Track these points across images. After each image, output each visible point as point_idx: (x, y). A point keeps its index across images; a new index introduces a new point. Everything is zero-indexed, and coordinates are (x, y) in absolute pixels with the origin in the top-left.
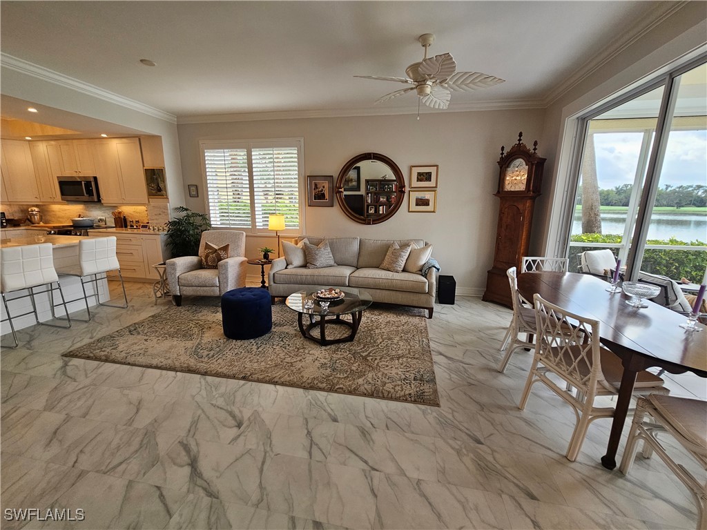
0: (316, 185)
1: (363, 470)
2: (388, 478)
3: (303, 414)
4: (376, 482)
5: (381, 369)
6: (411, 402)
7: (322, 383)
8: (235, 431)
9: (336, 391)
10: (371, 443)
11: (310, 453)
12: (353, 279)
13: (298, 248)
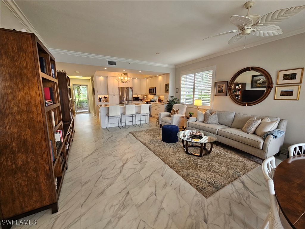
0: (219, 86)
1: (152, 192)
2: (156, 199)
3: (156, 169)
4: (151, 197)
5: (199, 172)
6: (196, 188)
7: (171, 164)
8: (138, 163)
9: (173, 169)
10: (164, 188)
11: (146, 178)
12: (219, 131)
13: (203, 114)
